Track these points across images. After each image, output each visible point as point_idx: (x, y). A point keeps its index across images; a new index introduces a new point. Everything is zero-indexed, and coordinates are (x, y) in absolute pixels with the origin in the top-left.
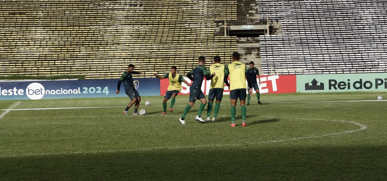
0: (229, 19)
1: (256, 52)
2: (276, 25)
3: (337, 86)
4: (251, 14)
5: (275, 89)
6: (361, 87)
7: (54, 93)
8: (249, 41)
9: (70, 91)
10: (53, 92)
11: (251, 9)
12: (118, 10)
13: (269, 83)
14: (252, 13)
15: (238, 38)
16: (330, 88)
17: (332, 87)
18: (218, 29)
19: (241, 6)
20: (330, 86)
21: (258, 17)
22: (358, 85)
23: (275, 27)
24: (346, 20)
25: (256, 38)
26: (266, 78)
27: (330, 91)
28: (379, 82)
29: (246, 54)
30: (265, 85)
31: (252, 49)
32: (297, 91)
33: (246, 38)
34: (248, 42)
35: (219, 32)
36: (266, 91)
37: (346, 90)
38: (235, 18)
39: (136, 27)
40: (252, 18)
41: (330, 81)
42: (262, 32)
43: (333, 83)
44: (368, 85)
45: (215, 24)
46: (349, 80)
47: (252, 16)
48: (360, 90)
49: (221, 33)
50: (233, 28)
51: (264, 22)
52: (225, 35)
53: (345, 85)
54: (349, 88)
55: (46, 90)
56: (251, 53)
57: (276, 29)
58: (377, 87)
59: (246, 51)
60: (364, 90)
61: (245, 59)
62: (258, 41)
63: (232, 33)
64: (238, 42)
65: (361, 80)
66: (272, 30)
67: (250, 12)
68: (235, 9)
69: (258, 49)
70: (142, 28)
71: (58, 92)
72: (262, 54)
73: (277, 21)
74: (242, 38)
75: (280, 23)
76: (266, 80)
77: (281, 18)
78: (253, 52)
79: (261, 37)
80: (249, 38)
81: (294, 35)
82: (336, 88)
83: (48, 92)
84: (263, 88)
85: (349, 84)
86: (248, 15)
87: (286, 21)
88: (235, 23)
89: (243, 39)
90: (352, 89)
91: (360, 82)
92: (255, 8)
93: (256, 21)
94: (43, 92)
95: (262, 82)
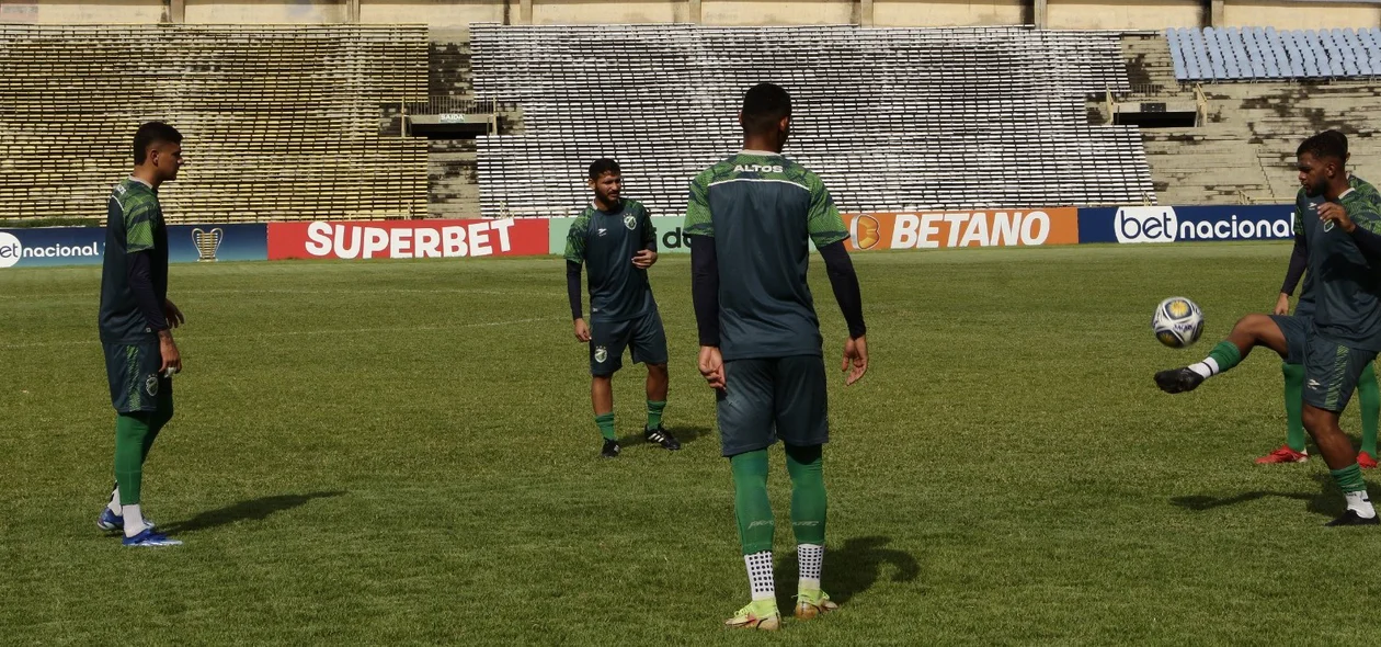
0: (411, 100)
1: (469, 172)
2: (512, 115)
4: (460, 91)
5: (506, 246)
6: (678, 245)
7: (42, 255)
8: (454, 147)
9: (76, 251)
10: (39, 252)
11: (460, 80)
12: (166, 77)
13: (494, 236)
14: (462, 88)
15: (430, 142)
18: (387, 122)
19: (437, 72)
21: (474, 96)
22: (672, 240)
23: (509, 119)
24: (659, 105)
25: (469, 142)
26: (487, 224)
29: (448, 175)
30: (485, 238)
31: (461, 164)
32: (552, 252)
33: (448, 142)
34: (452, 149)
35: (388, 129)
36: (488, 250)
38: (424, 99)
39: (208, 116)
40: (461, 98)
42: (483, 129)
45: (382, 110)
47: (460, 94)
48: (676, 250)
49: (394, 129)
50: (419, 119)
51: (485, 107)
52: (403, 134)
55: (23, 249)
56: (457, 174)
57: (512, 123)
59: (447, 168)
61: (446, 186)
62: (473, 148)
63: (416, 130)
64: (431, 149)
66: (504, 126)
67: (457, 85)
68: (424, 80)
69: (474, 165)
70: (221, 119)
71: (51, 252)
72: (482, 174)
73: (515, 107)
74: (438, 141)
75: (522, 109)
76: (488, 229)
77: (524, 99)
78: (463, 172)
79: (480, 139)
80: (454, 142)
81: (550, 136)
83: (28, 252)
84: (481, 245)
86: (451, 92)
87: (532, 107)
88: (423, 110)
89: (441, 144)
92: (468, 77)
93: (469, 106)
94: (18, 251)
95: (479, 233)
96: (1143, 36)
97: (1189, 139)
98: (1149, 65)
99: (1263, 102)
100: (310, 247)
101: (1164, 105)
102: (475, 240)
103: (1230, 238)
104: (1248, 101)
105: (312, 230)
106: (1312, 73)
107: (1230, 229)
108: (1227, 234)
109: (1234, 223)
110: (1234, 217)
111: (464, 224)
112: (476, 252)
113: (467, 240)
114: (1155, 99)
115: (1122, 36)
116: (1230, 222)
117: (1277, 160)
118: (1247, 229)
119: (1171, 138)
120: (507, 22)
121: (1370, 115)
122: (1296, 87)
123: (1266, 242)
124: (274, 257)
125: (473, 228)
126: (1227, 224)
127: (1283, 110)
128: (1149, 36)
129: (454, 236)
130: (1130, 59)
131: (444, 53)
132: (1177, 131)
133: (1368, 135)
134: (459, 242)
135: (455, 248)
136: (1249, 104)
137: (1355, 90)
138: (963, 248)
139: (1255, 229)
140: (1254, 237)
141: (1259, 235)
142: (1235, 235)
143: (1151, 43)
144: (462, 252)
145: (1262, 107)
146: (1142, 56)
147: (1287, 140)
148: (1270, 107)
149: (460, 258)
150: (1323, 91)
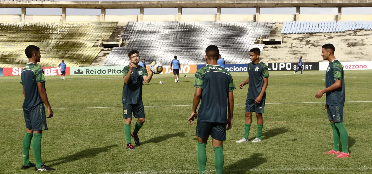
3: (89, 72)
6: (101, 73)
11: (120, 34)
12: (54, 34)
13: (57, 71)
14: (119, 36)
15: (104, 49)
16: (86, 73)
17: (87, 73)
19: (116, 32)
20: (86, 72)
21: (120, 38)
22: (99, 72)
23: (125, 43)
24: (159, 40)
25: (112, 48)
26: (55, 68)
27: (86, 74)
28: (109, 71)
29: (103, 56)
30: (55, 71)
31: (107, 53)
32: (71, 74)
33: (108, 48)
34: (108, 50)
36: (56, 74)
37: (94, 74)
38: (108, 38)
39: (58, 42)
40: (118, 38)
41: (86, 70)
42: (117, 45)
43: (88, 71)
44: (104, 72)
46: (95, 70)
47: (118, 37)
48: (100, 74)
50: (105, 43)
52: (98, 47)
53: (93, 72)
54: (95, 73)
58: (108, 73)
59: (104, 54)
60: (102, 74)
62: (111, 50)
65: (101, 70)
66: (123, 45)
67: (118, 35)
68: (111, 34)
69: (109, 54)
74: (106, 48)
76: (55, 69)
77: (131, 39)
78: (106, 55)
79: (114, 48)
82: (89, 73)
84: (54, 73)
85: (95, 71)
86: (116, 37)
88: (107, 41)
89: (106, 49)
90: (97, 74)
91: (101, 71)
92: (122, 33)
93: (118, 40)
95: (54, 70)
96: (280, 23)
97: (276, 47)
98: (278, 30)
99: (298, 39)
100: (13, 73)
101: (275, 39)
102: (52, 72)
103: (233, 71)
104: (295, 38)
105: (14, 69)
106: (312, 32)
107: (233, 69)
108: (232, 70)
109: (234, 68)
110: (234, 67)
111: (50, 68)
112: (53, 74)
113: (50, 72)
114: (274, 38)
115: (274, 23)
116: (233, 67)
117: (292, 52)
118: (237, 69)
119: (272, 47)
120: (137, 21)
121: (320, 41)
122: (308, 35)
123: (241, 72)
124: (5, 75)
125: (52, 69)
126: (232, 68)
127: (301, 41)
128: (281, 23)
129: (47, 71)
130: (274, 29)
131: (120, 28)
132: (274, 46)
133: (317, 46)
134: (49, 72)
135: (48, 74)
136: (295, 39)
137: (321, 36)
138: (169, 74)
139: (239, 69)
140: (239, 71)
141: (240, 71)
142: (234, 71)
143: (281, 25)
144: (49, 75)
145: (297, 40)
146: (277, 28)
147: (297, 47)
148: (299, 40)
149: (49, 76)
150: (313, 36)
